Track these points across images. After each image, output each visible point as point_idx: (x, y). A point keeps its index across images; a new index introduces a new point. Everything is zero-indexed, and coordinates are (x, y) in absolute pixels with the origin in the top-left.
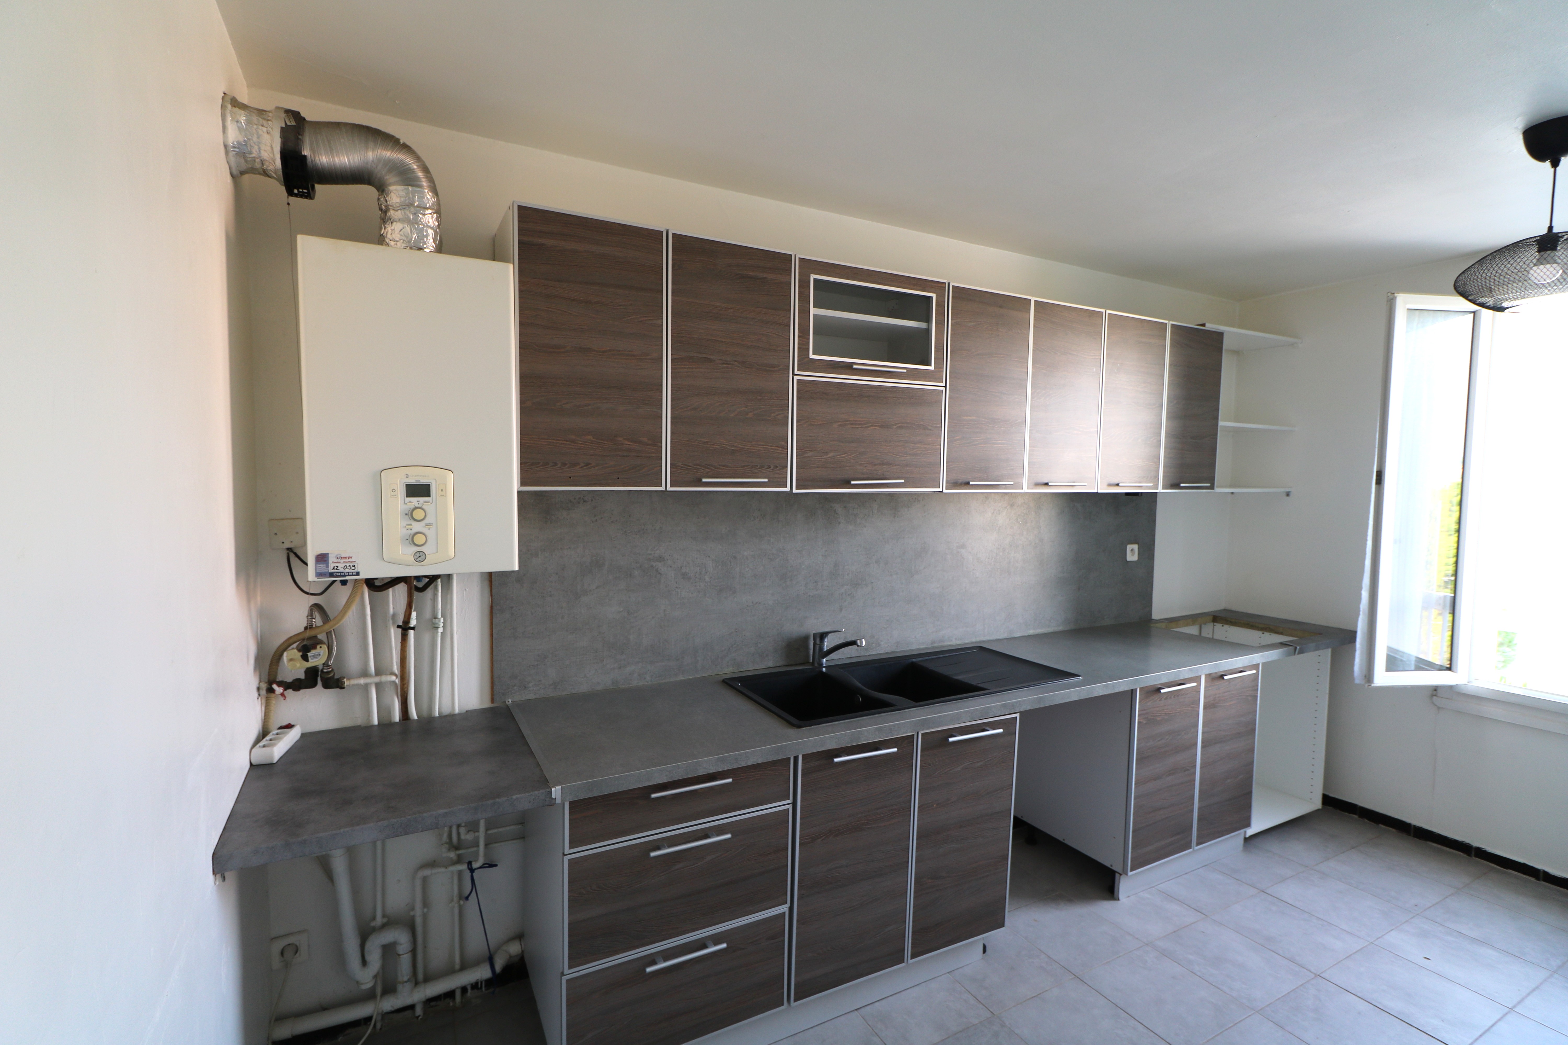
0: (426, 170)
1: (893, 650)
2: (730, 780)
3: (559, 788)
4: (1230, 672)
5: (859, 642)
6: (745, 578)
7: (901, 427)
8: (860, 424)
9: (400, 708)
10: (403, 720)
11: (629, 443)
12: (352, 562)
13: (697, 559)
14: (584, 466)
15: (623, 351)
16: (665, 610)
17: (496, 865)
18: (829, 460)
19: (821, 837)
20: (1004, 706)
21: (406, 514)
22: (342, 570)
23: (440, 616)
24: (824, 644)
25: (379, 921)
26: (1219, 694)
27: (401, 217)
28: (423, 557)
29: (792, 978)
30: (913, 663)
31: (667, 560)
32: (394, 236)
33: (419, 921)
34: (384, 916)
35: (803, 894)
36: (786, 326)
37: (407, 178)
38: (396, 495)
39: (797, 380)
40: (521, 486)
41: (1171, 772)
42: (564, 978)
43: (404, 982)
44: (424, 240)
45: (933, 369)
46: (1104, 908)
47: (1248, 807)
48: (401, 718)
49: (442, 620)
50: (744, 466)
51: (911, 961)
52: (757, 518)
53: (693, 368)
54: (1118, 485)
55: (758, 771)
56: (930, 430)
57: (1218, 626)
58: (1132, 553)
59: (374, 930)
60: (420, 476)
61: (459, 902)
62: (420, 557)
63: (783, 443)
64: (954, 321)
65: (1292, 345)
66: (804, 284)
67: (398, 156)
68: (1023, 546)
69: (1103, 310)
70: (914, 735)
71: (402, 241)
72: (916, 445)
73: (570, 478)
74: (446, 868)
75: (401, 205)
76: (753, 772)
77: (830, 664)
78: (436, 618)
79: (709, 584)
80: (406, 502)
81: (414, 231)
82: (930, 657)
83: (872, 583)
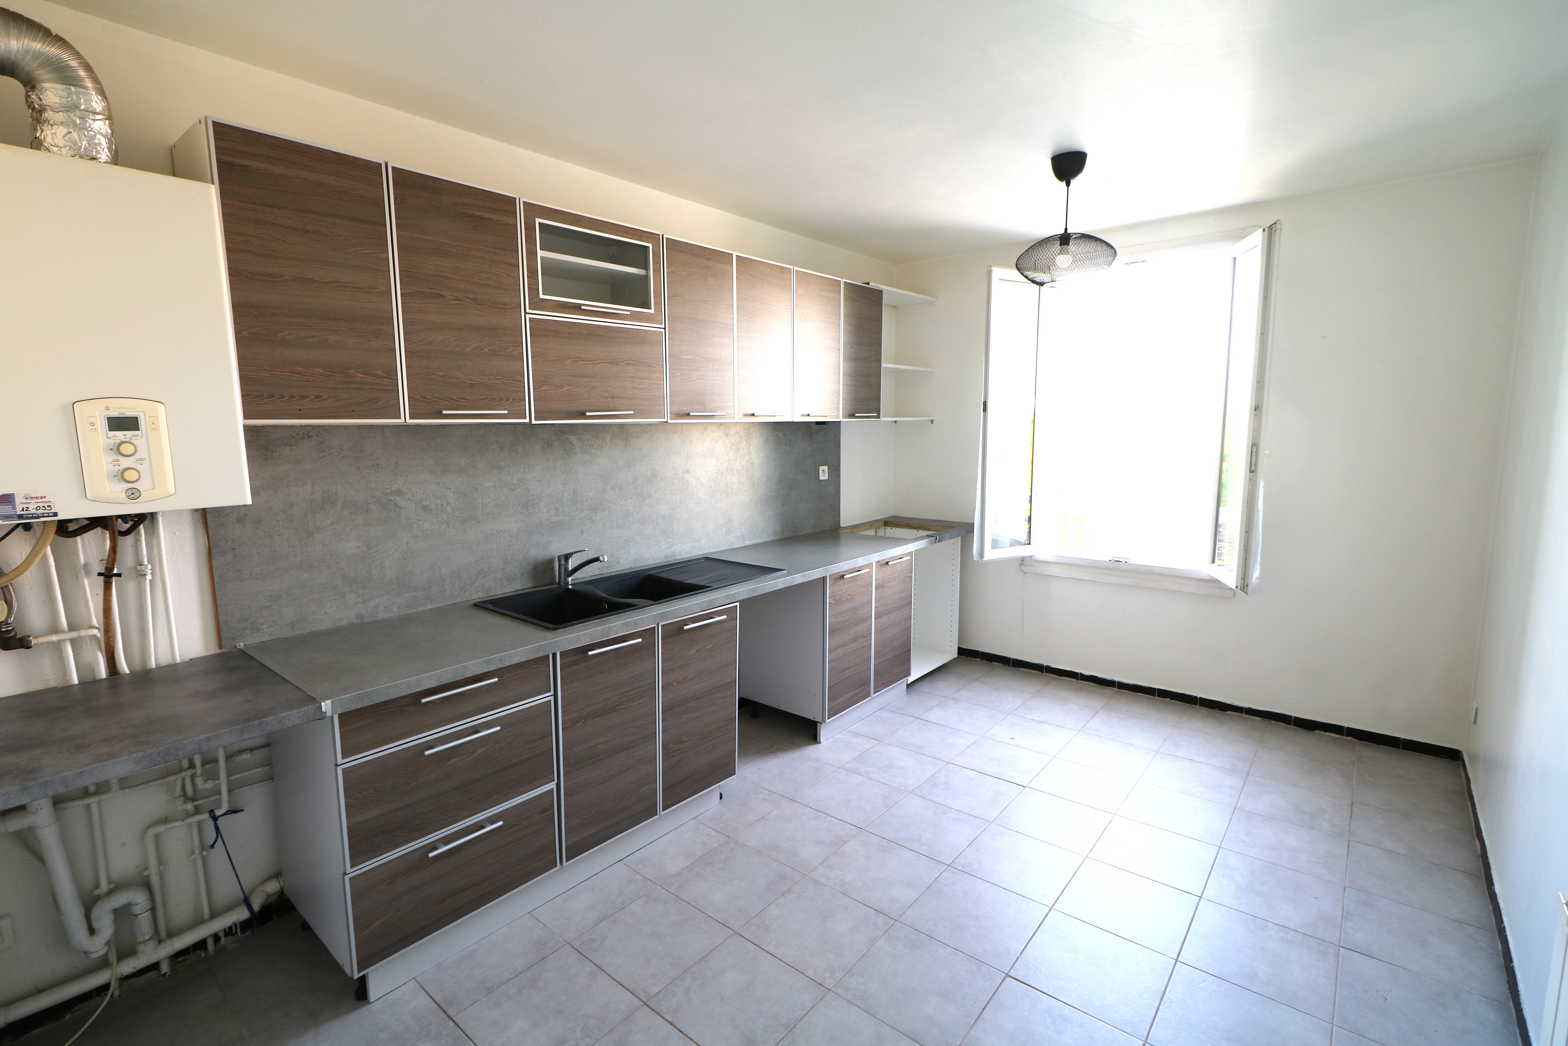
0: (88, 68)
1: (632, 566)
2: (496, 679)
3: (329, 702)
4: (893, 559)
5: (601, 558)
6: (488, 508)
7: (628, 364)
8: (591, 361)
9: (106, 664)
10: (111, 676)
11: (362, 376)
12: (46, 502)
13: (437, 491)
14: (315, 398)
15: (347, 283)
16: (407, 543)
17: (243, 810)
18: (565, 394)
19: (581, 721)
20: (727, 596)
21: (111, 449)
22: (34, 511)
23: (146, 563)
24: (569, 564)
25: (104, 887)
26: (886, 577)
27: (64, 120)
28: (137, 494)
29: (562, 841)
30: (650, 575)
31: (406, 493)
32: (56, 141)
33: (155, 880)
34: (109, 883)
35: (568, 771)
36: (515, 266)
37: (66, 77)
38: (96, 429)
39: (529, 318)
40: (244, 419)
41: (855, 639)
42: (347, 878)
43: (144, 942)
44: (96, 149)
45: (653, 312)
46: (811, 750)
47: (909, 661)
48: (108, 674)
49: (149, 567)
50: (483, 399)
51: (662, 813)
52: (496, 450)
53: (424, 303)
54: (808, 415)
55: (521, 670)
56: (654, 367)
57: (888, 529)
58: (824, 473)
59: (98, 898)
60: (125, 408)
61: (202, 853)
62: (133, 494)
63: (520, 377)
64: (670, 270)
65: (932, 303)
66: (530, 227)
67: (53, 49)
68: (738, 470)
69: (792, 267)
70: (655, 627)
71: (68, 148)
72: (642, 381)
73: (300, 410)
74: (183, 821)
75: (62, 107)
76: (516, 671)
77: (575, 582)
78: (141, 565)
79: (451, 515)
80: (109, 437)
81: (83, 137)
82: (664, 569)
83: (609, 507)
